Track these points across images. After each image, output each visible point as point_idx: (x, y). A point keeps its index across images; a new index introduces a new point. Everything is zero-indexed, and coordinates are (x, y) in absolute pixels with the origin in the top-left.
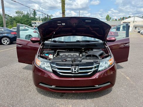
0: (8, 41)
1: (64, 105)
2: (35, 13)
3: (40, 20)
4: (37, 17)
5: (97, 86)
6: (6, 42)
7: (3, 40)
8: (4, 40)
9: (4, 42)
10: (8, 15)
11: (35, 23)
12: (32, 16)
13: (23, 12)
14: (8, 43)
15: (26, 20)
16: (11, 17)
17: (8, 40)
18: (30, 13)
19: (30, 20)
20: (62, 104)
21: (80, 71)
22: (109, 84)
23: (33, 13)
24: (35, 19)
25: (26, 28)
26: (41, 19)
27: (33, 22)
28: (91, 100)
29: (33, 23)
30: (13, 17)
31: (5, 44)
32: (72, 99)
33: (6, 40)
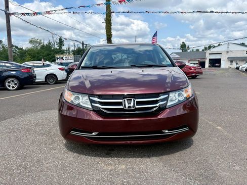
0: (15, 84)
1: (112, 165)
2: (61, 42)
3: (69, 54)
4: (64, 48)
5: (167, 131)
6: (12, 86)
7: (7, 82)
8: (9, 82)
9: (9, 86)
10: (15, 46)
11: (62, 58)
12: (56, 46)
13: (42, 41)
14: (16, 87)
15: (46, 53)
16: (21, 49)
17: (16, 82)
18: (53, 42)
19: (53, 53)
20: (109, 165)
21: (137, 107)
22: (187, 129)
23: (58, 41)
24: (61, 52)
25: (47, 62)
26: (72, 51)
27: (57, 56)
28: (157, 158)
29: (57, 58)
30: (24, 49)
31: (11, 89)
32: (125, 157)
33: (13, 81)
